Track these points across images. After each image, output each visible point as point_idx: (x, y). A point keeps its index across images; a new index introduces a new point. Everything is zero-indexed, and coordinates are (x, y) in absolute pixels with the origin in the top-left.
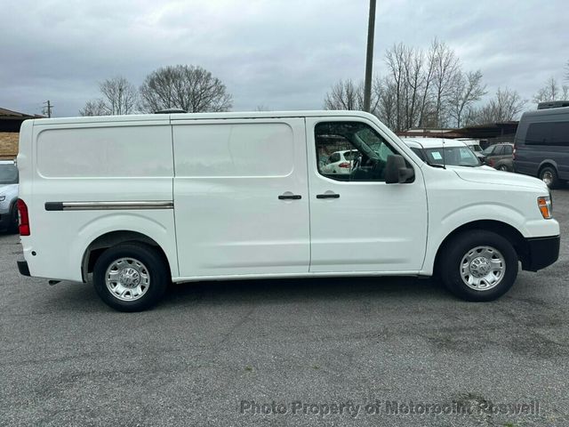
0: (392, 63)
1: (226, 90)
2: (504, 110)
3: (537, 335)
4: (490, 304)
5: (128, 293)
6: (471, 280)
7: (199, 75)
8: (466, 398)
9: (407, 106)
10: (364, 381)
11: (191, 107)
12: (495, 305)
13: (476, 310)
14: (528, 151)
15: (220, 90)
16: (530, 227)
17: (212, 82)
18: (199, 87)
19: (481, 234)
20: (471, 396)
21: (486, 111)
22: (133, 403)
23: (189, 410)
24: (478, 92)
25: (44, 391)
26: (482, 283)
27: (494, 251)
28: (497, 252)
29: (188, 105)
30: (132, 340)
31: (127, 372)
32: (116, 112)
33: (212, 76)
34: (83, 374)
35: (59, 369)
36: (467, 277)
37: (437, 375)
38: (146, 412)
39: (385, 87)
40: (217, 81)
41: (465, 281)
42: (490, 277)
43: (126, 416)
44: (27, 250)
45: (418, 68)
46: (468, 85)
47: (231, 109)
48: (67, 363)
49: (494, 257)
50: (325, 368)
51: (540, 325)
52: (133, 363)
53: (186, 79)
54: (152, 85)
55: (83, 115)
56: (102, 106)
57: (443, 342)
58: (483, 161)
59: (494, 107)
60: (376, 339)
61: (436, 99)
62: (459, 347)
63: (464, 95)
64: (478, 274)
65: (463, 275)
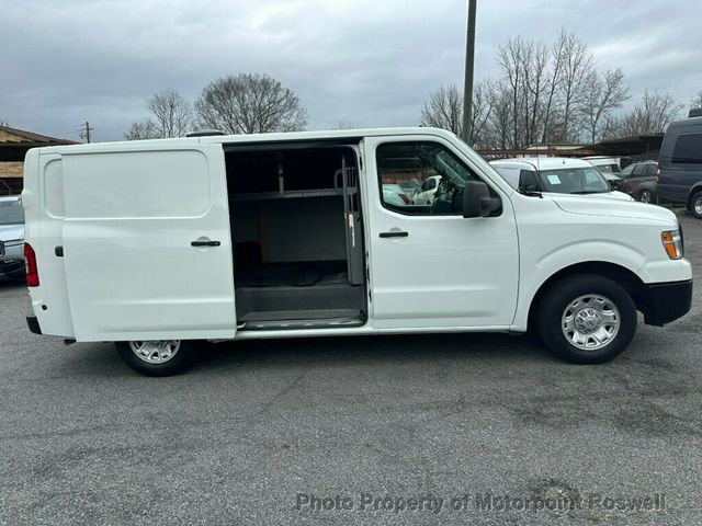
0: (507, 64)
1: (300, 103)
2: (653, 118)
3: (653, 407)
4: (601, 367)
5: (156, 354)
6: (577, 338)
7: (265, 86)
8: (546, 485)
9: (527, 117)
10: (424, 461)
11: (257, 126)
12: (607, 368)
13: (580, 375)
14: (677, 172)
15: (292, 103)
16: (651, 270)
17: (281, 94)
18: (266, 100)
19: (588, 280)
20: (553, 483)
21: (630, 121)
22: (144, 485)
23: (207, 495)
24: (618, 97)
25: (44, 470)
26: (591, 340)
27: (605, 301)
28: (609, 302)
29: (253, 123)
30: (154, 411)
31: (142, 449)
32: (167, 134)
33: (282, 87)
34: (91, 451)
35: (65, 445)
36: (571, 334)
37: (515, 456)
38: (157, 496)
39: (498, 93)
40: (288, 92)
41: (568, 338)
42: (601, 334)
43: (133, 502)
44: (36, 303)
45: (540, 69)
46: (605, 88)
47: (306, 127)
48: (76, 437)
49: (606, 308)
50: (378, 446)
51: (659, 393)
52: (151, 438)
53: (250, 91)
54: (210, 99)
55: (128, 138)
56: (150, 126)
57: (532, 415)
58: (614, 186)
59: (640, 115)
60: (448, 411)
61: (564, 107)
62: (550, 420)
63: (600, 101)
64: (585, 330)
65: (565, 330)
